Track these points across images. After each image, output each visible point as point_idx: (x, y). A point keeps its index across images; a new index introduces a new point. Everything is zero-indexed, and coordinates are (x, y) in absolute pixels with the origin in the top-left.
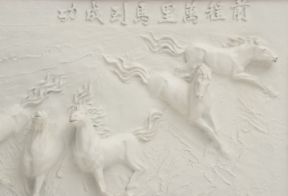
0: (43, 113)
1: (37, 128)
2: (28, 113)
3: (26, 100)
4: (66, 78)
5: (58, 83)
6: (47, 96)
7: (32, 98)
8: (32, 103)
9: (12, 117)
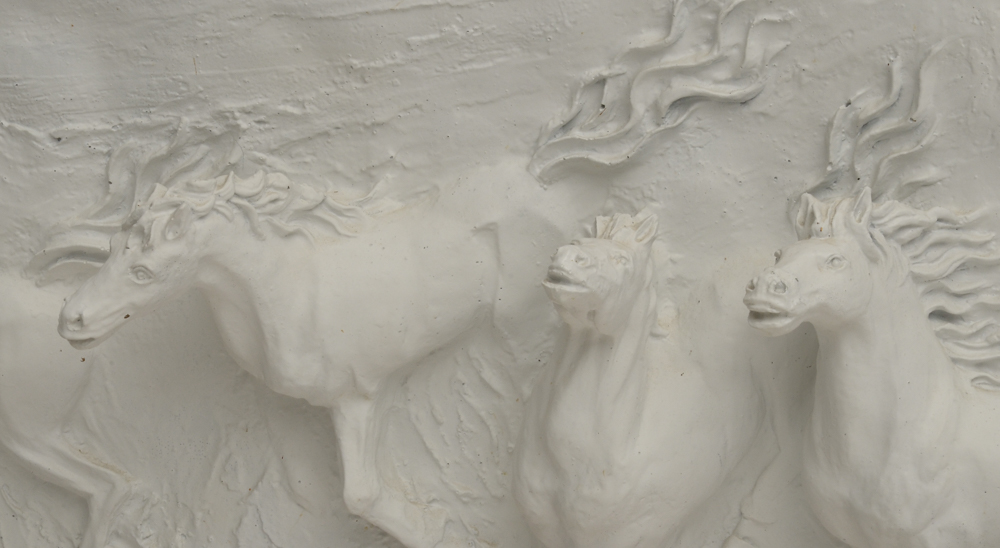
3: (559, 138)
4: (784, 23)
5: (735, 52)
6: (669, 123)
7: (592, 128)
8: (588, 161)
9: (477, 231)
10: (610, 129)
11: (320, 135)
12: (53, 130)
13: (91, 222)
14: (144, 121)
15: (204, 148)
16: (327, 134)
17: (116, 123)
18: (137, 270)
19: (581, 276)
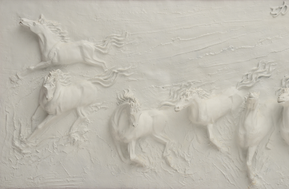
0: (255, 95)
1: (249, 107)
2: (242, 94)
3: (241, 83)
4: (275, 65)
5: (268, 70)
6: (258, 80)
7: (246, 82)
8: (246, 86)
9: (229, 97)
10: (248, 82)
11: (203, 85)
12: (163, 86)
13: (168, 100)
14: (176, 84)
15: (185, 88)
16: (204, 85)
17: (172, 85)
18: (186, 100)
19: (254, 97)
